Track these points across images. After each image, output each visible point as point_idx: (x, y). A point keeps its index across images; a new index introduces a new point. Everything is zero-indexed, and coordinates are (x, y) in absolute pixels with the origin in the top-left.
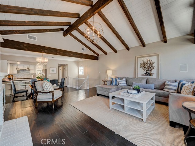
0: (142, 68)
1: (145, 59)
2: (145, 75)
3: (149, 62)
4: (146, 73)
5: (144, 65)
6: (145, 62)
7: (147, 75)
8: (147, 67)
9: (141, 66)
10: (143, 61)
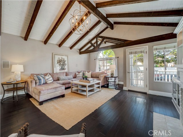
0: (58, 64)
1: (60, 57)
2: (61, 70)
3: (63, 60)
4: (62, 68)
5: (59, 62)
6: (60, 60)
7: (62, 70)
8: (62, 63)
9: (57, 62)
10: (59, 58)
